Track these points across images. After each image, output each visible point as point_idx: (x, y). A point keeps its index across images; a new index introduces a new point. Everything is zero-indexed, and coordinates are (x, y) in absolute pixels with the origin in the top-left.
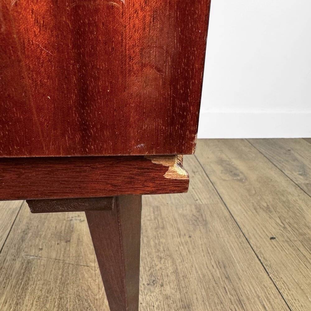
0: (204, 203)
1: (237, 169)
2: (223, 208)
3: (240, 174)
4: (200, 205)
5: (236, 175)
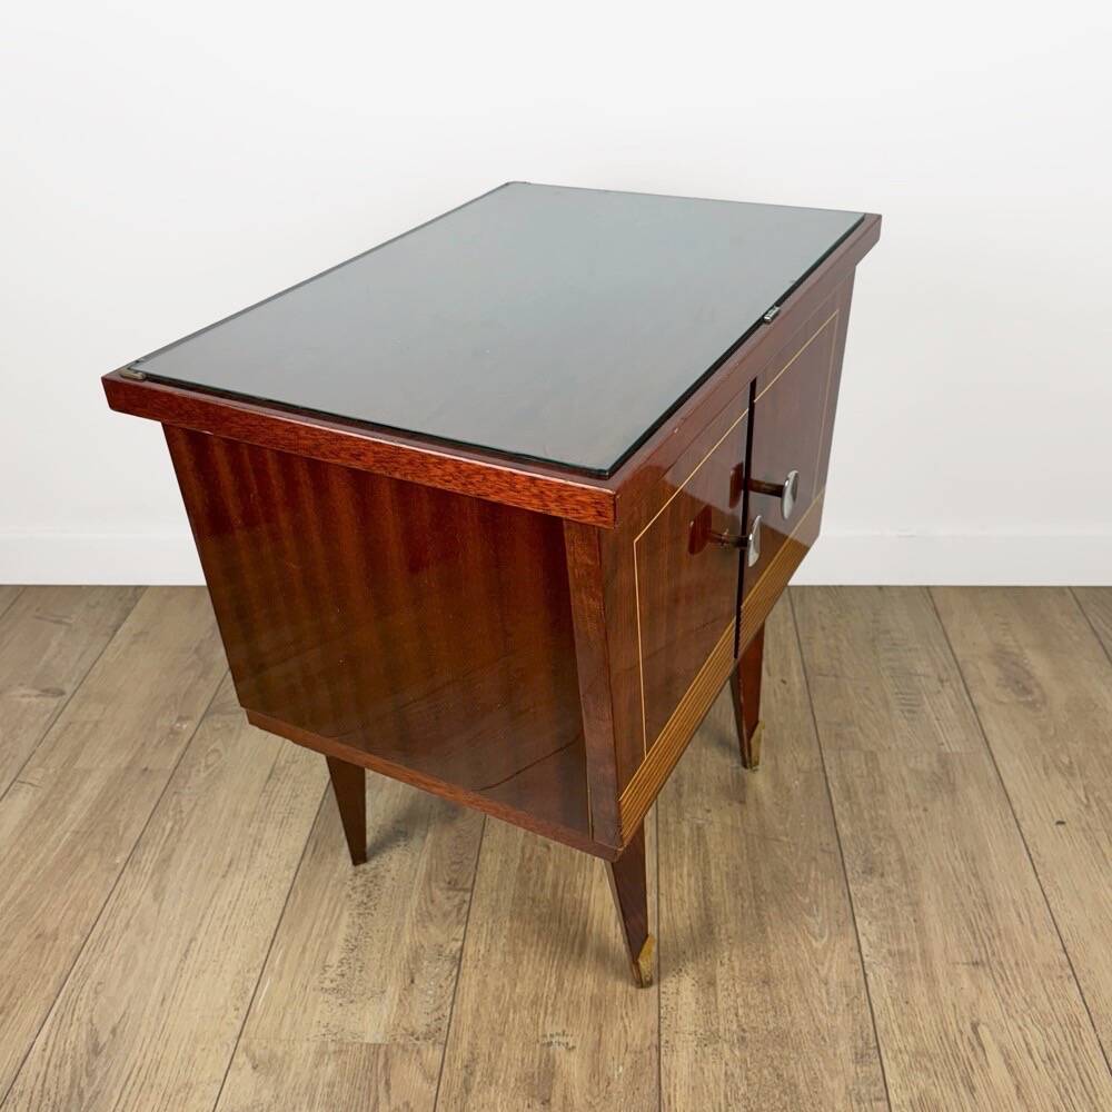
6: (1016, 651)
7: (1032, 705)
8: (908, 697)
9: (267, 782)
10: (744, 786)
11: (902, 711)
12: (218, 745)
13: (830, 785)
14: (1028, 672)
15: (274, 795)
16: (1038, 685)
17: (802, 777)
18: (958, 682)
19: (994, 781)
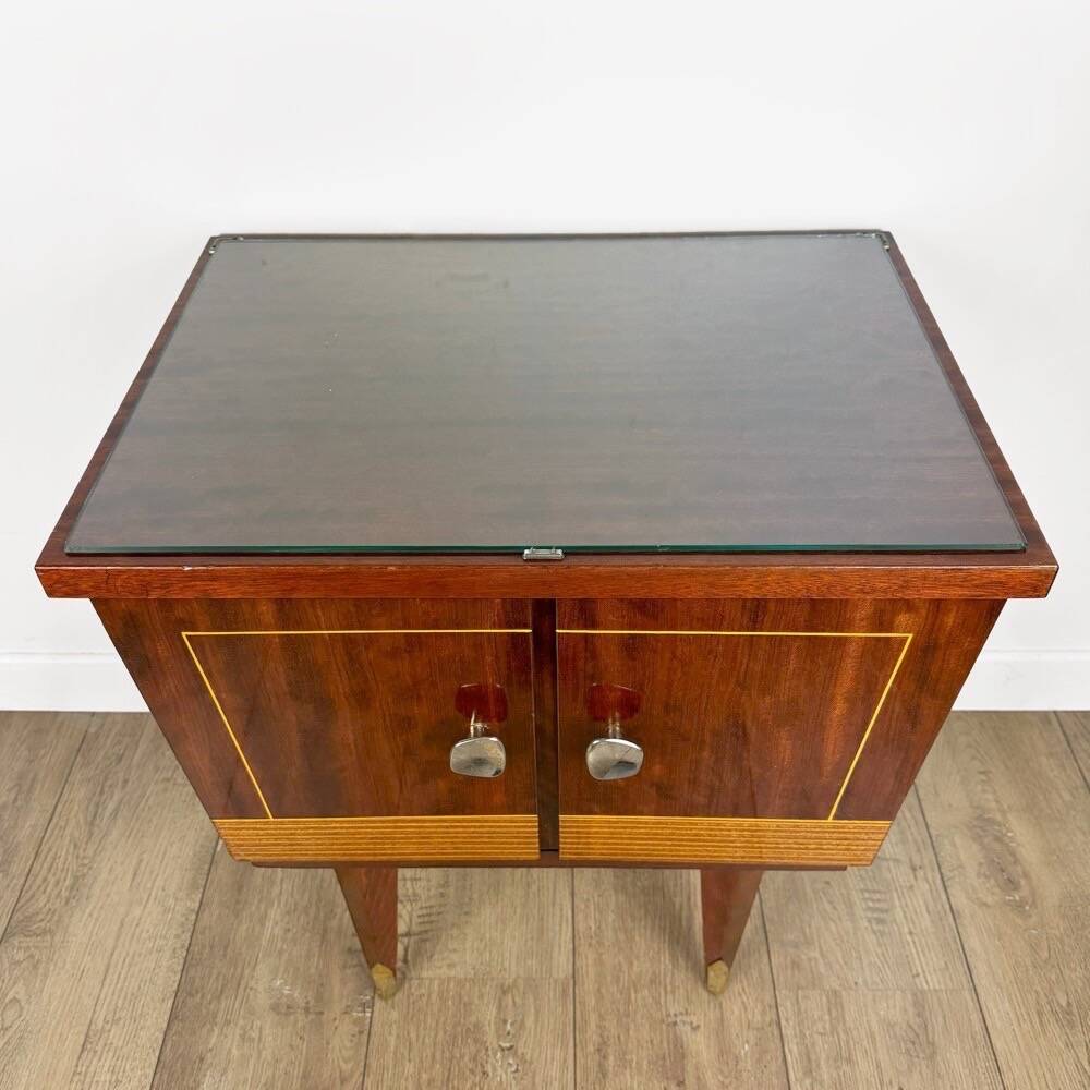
0: (931, 987)
1: (1016, 862)
2: (972, 1005)
3: (1023, 882)
4: (923, 992)
5: (1012, 884)
6: (999, 817)
7: (1019, 907)
8: (877, 896)
9: (80, 1057)
10: (683, 1056)
11: (869, 921)
12: (19, 990)
13: (787, 1050)
14: (1013, 854)
15: (88, 1080)
16: (1026, 875)
17: (752, 1036)
18: (933, 870)
19: (980, 1036)
